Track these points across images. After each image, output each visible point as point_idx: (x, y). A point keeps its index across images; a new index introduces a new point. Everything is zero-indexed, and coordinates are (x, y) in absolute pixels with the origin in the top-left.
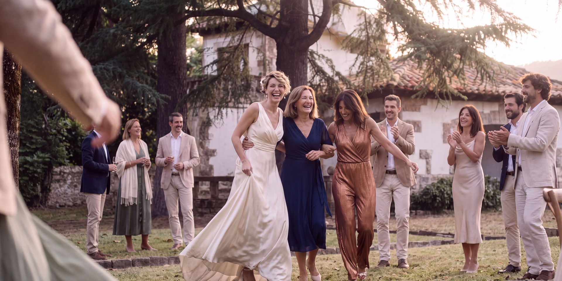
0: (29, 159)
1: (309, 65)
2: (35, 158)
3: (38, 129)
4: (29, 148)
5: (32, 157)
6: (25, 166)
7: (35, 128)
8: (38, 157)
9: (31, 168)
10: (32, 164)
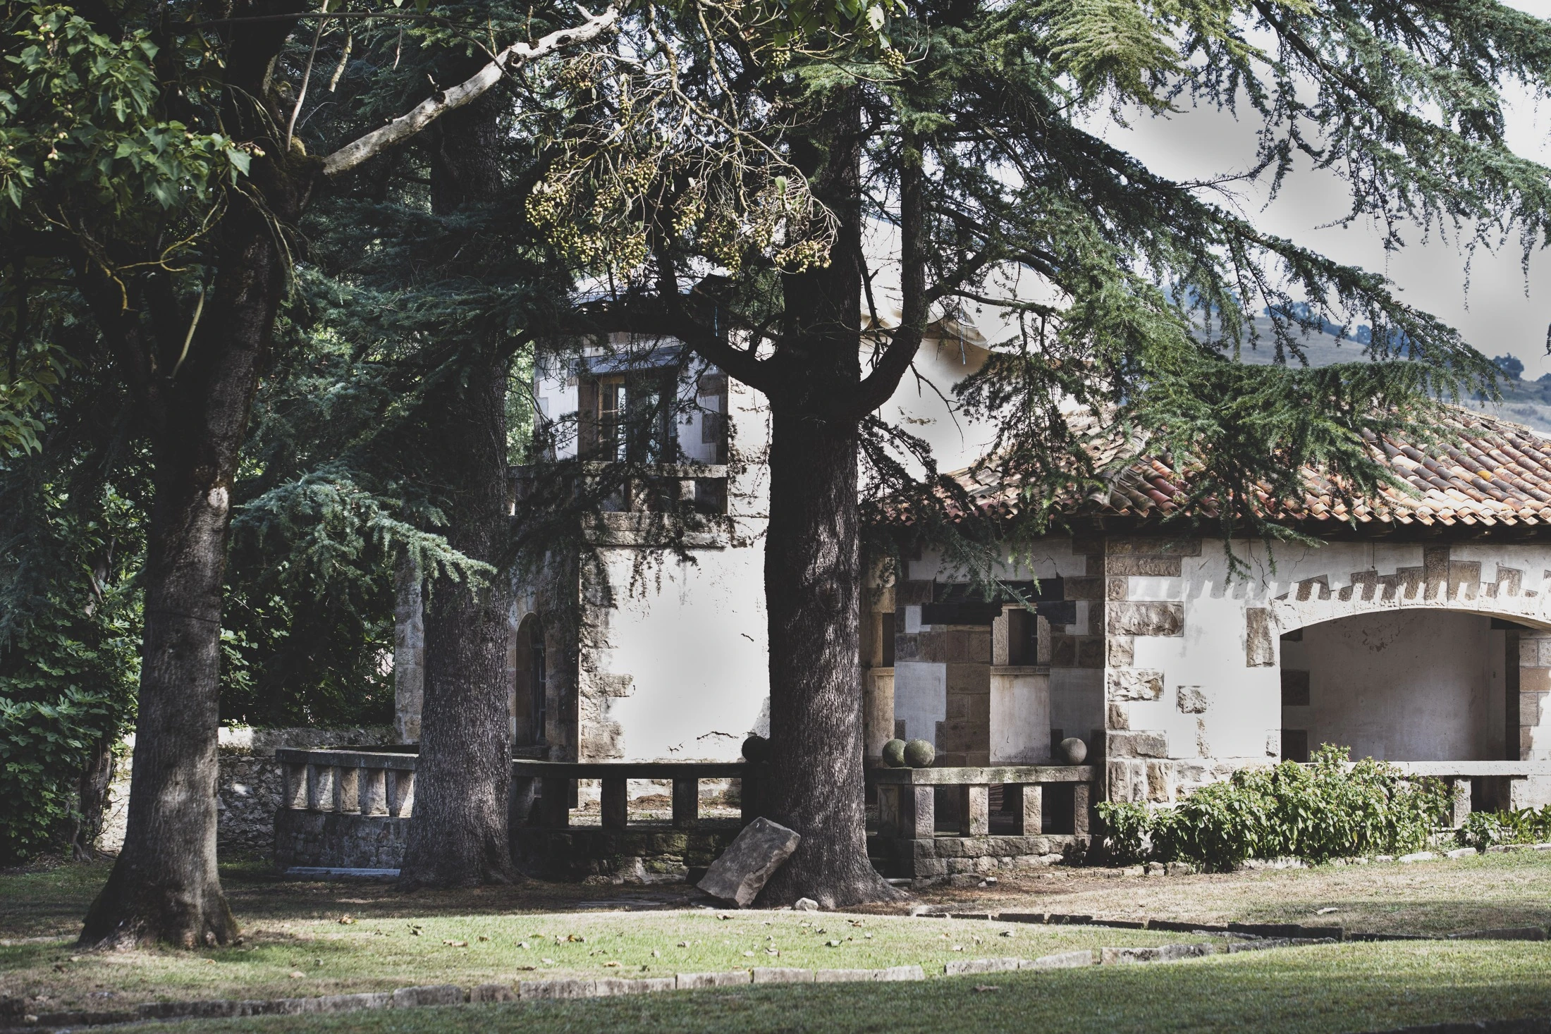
0: (45, 710)
1: (862, 454)
2: (64, 708)
3: (72, 618)
4: (45, 675)
5: (55, 704)
6: (33, 730)
7: (65, 615)
8: (72, 704)
9: (51, 738)
10: (52, 724)
